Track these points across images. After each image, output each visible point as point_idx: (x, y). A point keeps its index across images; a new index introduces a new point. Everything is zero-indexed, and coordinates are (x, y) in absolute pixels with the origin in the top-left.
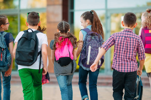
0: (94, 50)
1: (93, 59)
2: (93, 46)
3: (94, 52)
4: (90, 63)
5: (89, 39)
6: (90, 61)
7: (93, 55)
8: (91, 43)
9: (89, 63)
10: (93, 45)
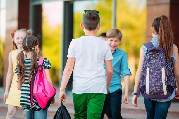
0: (154, 73)
1: (153, 86)
2: (152, 68)
3: (155, 76)
4: (151, 92)
5: (148, 58)
6: (150, 89)
7: (153, 81)
8: (150, 63)
9: (149, 92)
10: (153, 65)
